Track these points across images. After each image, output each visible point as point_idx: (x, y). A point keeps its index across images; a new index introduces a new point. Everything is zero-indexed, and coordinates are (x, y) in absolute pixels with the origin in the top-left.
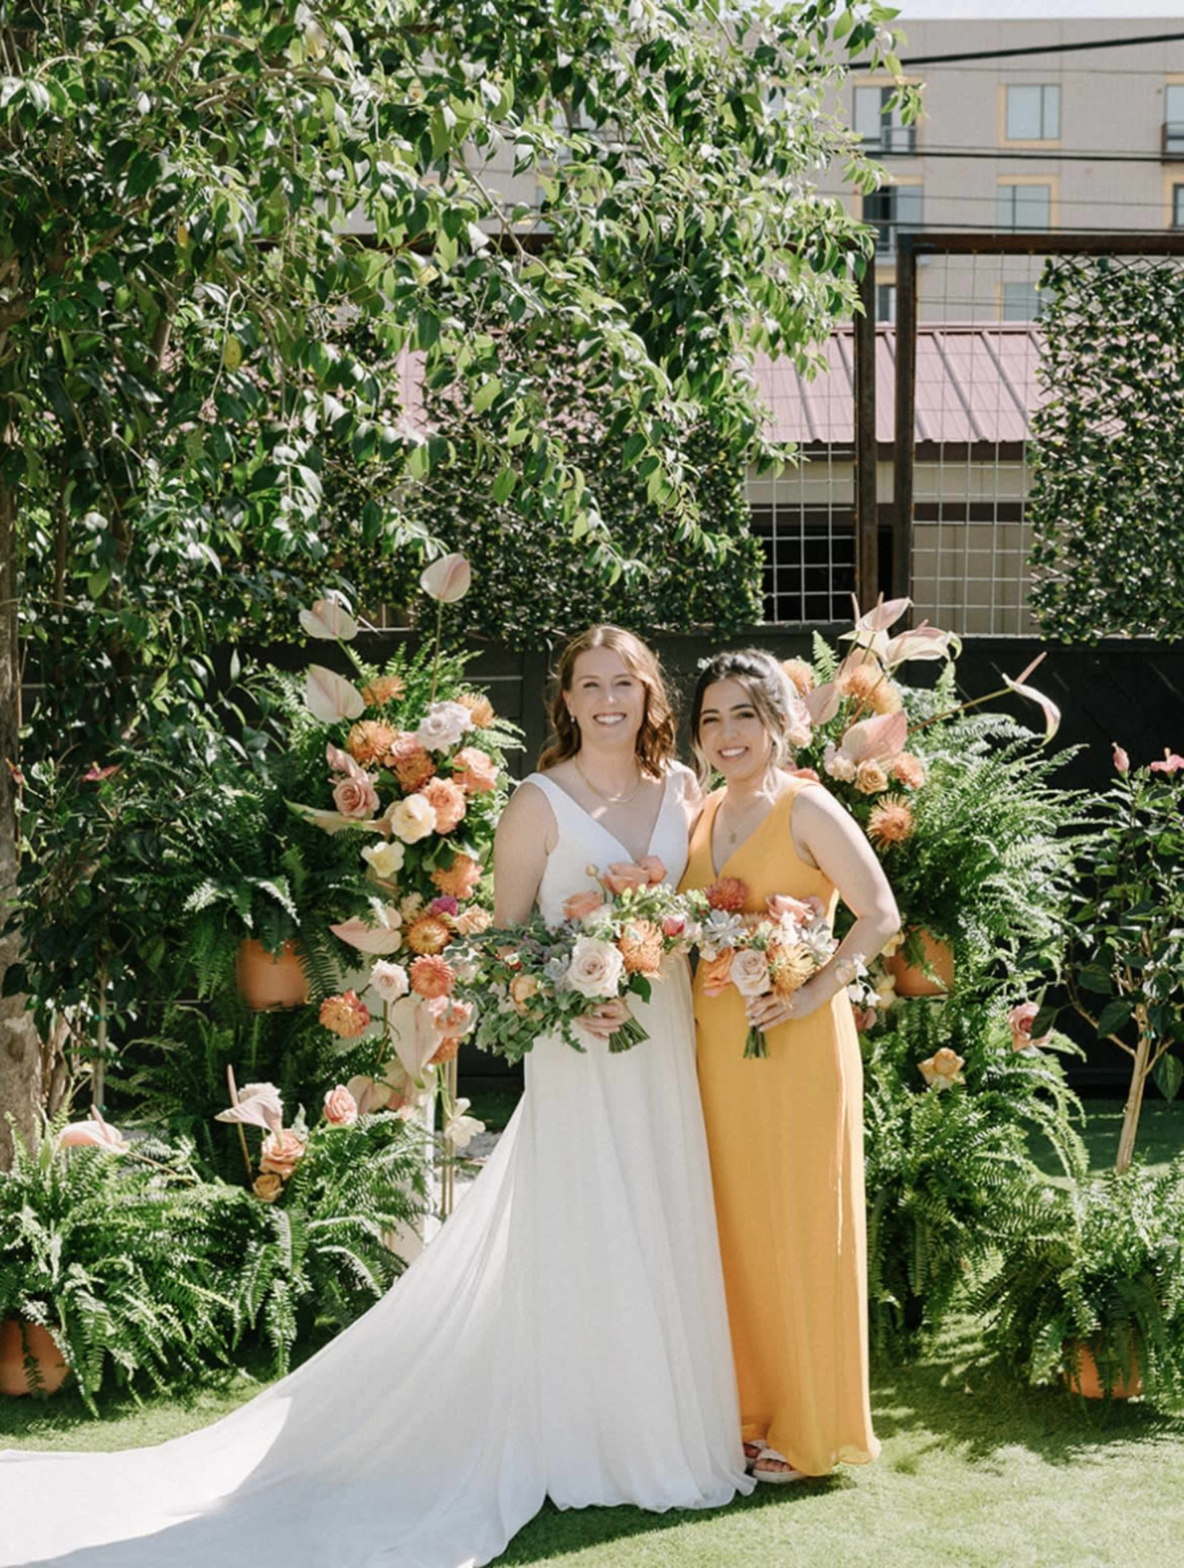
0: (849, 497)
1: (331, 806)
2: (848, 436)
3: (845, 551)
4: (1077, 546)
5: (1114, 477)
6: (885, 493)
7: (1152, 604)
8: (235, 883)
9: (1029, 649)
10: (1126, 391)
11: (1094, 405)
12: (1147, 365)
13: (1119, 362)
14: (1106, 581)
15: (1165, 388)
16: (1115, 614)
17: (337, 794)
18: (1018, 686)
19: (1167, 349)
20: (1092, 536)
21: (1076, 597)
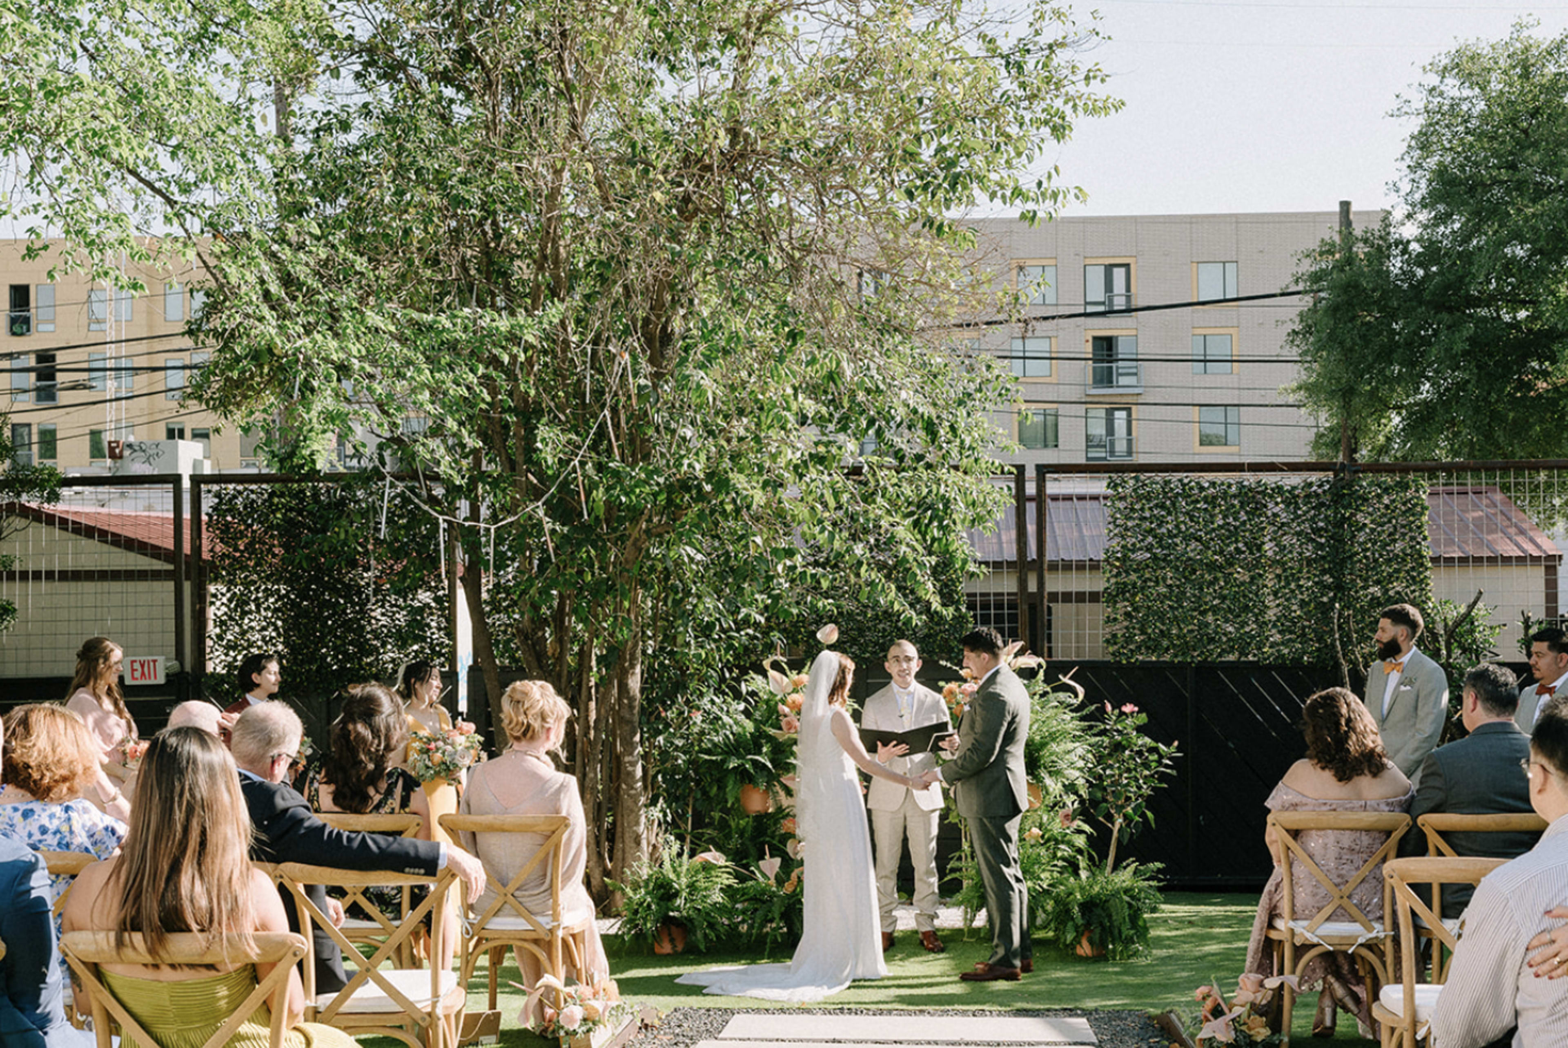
0: (1014, 589)
1: (780, 728)
2: (1014, 558)
3: (1013, 618)
4: (1128, 615)
5: (1145, 581)
6: (1032, 587)
7: (1165, 643)
8: (743, 758)
9: (1072, 664)
10: (1150, 539)
11: (1134, 545)
12: (1160, 526)
13: (1146, 525)
14: (1143, 632)
15: (1170, 537)
16: (1148, 648)
17: (783, 724)
18: (1066, 680)
19: (1169, 518)
20: (1136, 609)
21: (1129, 640)
